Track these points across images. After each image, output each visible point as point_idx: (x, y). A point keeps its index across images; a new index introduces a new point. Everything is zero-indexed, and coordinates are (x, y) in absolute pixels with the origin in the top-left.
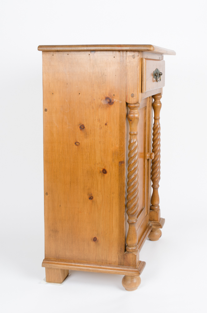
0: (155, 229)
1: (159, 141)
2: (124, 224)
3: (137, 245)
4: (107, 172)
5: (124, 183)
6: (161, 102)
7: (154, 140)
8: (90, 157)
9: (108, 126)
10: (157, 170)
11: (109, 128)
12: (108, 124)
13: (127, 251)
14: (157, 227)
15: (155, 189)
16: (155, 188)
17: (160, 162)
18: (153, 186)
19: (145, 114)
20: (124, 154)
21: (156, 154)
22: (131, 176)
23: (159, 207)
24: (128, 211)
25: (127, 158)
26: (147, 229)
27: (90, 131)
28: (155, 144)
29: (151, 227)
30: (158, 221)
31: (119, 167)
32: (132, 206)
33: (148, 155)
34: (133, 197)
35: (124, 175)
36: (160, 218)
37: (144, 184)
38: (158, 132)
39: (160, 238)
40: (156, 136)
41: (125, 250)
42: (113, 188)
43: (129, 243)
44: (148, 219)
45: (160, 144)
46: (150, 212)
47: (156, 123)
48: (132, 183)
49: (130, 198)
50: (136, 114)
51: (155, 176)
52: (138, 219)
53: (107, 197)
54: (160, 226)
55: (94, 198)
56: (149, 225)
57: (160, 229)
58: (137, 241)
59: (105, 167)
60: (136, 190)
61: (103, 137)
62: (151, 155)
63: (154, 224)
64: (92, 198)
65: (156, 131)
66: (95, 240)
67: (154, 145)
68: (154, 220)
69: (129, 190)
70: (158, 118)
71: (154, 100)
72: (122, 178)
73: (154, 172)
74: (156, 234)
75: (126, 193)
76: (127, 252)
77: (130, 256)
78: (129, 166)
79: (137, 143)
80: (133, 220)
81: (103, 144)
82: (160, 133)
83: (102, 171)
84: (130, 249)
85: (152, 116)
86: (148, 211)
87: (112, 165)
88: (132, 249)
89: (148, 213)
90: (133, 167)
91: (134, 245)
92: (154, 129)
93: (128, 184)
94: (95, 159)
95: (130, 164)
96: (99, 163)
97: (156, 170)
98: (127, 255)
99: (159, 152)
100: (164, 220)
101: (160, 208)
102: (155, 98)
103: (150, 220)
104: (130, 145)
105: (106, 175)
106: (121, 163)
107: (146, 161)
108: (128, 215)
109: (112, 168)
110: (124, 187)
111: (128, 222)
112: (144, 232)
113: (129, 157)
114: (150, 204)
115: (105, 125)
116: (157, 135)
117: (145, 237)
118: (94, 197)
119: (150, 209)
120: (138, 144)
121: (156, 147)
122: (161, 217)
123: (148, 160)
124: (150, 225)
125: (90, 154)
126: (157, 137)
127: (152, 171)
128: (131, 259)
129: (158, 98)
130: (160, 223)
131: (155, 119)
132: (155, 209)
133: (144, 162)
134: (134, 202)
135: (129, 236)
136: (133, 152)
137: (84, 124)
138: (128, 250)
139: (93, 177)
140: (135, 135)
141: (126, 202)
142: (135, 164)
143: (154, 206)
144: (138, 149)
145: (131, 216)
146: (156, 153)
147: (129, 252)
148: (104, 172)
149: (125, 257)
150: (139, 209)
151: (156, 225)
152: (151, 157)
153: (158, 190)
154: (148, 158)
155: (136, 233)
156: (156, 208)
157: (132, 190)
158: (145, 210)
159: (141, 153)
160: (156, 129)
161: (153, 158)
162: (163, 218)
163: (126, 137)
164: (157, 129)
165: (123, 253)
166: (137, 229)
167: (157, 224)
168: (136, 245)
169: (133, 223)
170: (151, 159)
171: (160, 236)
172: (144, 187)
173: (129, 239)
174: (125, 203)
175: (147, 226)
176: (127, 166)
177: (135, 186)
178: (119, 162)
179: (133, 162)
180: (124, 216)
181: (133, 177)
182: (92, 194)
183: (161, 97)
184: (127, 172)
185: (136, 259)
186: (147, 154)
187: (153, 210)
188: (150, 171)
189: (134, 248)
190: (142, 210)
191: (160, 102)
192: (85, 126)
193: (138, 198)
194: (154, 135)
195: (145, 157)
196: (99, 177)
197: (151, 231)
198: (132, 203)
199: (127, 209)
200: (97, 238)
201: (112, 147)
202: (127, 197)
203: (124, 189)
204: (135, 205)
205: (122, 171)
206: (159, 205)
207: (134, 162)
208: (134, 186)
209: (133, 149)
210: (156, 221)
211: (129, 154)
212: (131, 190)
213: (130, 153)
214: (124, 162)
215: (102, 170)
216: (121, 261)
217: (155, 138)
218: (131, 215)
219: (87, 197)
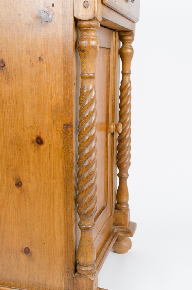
0: (122, 236)
1: (129, 108)
2: (72, 229)
3: (95, 264)
4: (44, 141)
5: (72, 161)
6: (133, 48)
7: (122, 106)
8: (15, 117)
9: (45, 61)
10: (126, 151)
11: (45, 64)
12: (43, 58)
13: (78, 273)
14: (126, 235)
15: (122, 180)
16: (123, 178)
17: (130, 140)
18: (120, 175)
19: (109, 62)
20: (72, 111)
21: (124, 128)
22: (84, 150)
23: (128, 205)
24: (80, 208)
25: (77, 119)
26: (111, 237)
27: (15, 70)
28: (123, 112)
29: (116, 233)
30: (126, 226)
31: (64, 133)
32: (86, 200)
33: (112, 127)
34: (87, 186)
35: (72, 148)
36: (130, 222)
37: (106, 170)
38: (127, 93)
39: (130, 251)
40: (125, 100)
41: (76, 271)
42: (54, 169)
43: (81, 260)
44: (112, 222)
45: (130, 113)
46: (115, 212)
47: (124, 79)
48: (85, 161)
49: (82, 187)
50: (93, 39)
51: (123, 160)
52: (96, 223)
53: (45, 184)
54: (130, 233)
55: (24, 185)
56: (113, 230)
57: (130, 238)
58: (94, 257)
59: (40, 133)
60: (93, 175)
61: (35, 81)
62: (117, 126)
63: (120, 230)
64: (20, 184)
65: (125, 92)
66: (27, 251)
67: (121, 113)
68: (120, 224)
69: (81, 173)
70: (127, 72)
71: (121, 44)
72: (69, 153)
73: (121, 154)
74: (124, 244)
75: (76, 178)
76: (78, 275)
77: (83, 281)
78: (80, 133)
79: (93, 94)
80: (88, 224)
81: (36, 93)
82: (130, 95)
83: (35, 141)
84: (83, 269)
85: (118, 69)
86: (111, 211)
87: (52, 131)
88: (85, 271)
89: (112, 213)
90: (86, 134)
91: (90, 264)
92: (122, 90)
93: (79, 163)
94: (24, 120)
95: (83, 129)
96: (31, 127)
97: (124, 151)
98: (78, 279)
99: (129, 125)
100: (135, 224)
101: (130, 208)
102: (124, 40)
103: (115, 224)
104: (82, 94)
105: (42, 147)
106: (67, 126)
107: (109, 135)
108: (80, 215)
109: (52, 134)
110: (72, 168)
111: (79, 226)
112: (106, 241)
113: (80, 117)
114: (115, 201)
115: (38, 61)
116: (126, 98)
117: (107, 248)
118: (23, 183)
119: (116, 208)
120: (95, 95)
121: (125, 117)
122: (131, 220)
123: (113, 134)
124: (115, 231)
125: (14, 112)
126: (127, 102)
127: (118, 153)
128: (85, 286)
129: (128, 40)
130: (129, 228)
131: (123, 74)
132: (122, 209)
133: (107, 136)
134: (89, 194)
135: (81, 249)
136: (87, 108)
137: (4, 59)
138: (80, 272)
139: (20, 150)
140: (91, 78)
141: (76, 193)
142: (91, 129)
143: (120, 204)
144: (96, 103)
145: (85, 216)
146: (125, 125)
147: (81, 274)
148: (39, 141)
149: (75, 282)
150: (98, 207)
151: (124, 232)
152: (116, 129)
153: (126, 181)
154: (112, 132)
155: (92, 245)
156: (124, 206)
157: (86, 174)
158: (108, 209)
159: (102, 124)
160: (124, 88)
161: (120, 132)
162: (134, 222)
163: (74, 81)
164: (127, 88)
165: (72, 276)
166: (94, 237)
167: (126, 230)
168: (93, 264)
169: (87, 229)
170: (118, 132)
171: (130, 248)
172: (106, 175)
173: (81, 253)
174: (74, 194)
175: (110, 232)
176: (76, 133)
177: (91, 167)
178: (64, 125)
179: (87, 125)
180: (73, 217)
181: (87, 151)
182: (19, 179)
183: (133, 40)
184: (76, 144)
185: (92, 286)
186: (111, 125)
187: (119, 210)
188: (116, 152)
189: (90, 269)
190: (103, 209)
191: (131, 46)
192: (6, 64)
193: (96, 188)
194: (121, 98)
195: (107, 130)
196: (31, 149)
197: (117, 240)
198: (85, 196)
199: (78, 205)
200: (30, 248)
201: (51, 99)
202: (77, 186)
203: (72, 172)
204: (91, 200)
205: (68, 141)
206: (129, 203)
207: (89, 126)
208: (89, 166)
209: (87, 103)
210: (124, 226)
211: (80, 111)
212: (83, 174)
213: (81, 109)
214: (72, 126)
215: (34, 138)
216: (68, 287)
217: (123, 103)
218: (84, 214)
219: (13, 183)
